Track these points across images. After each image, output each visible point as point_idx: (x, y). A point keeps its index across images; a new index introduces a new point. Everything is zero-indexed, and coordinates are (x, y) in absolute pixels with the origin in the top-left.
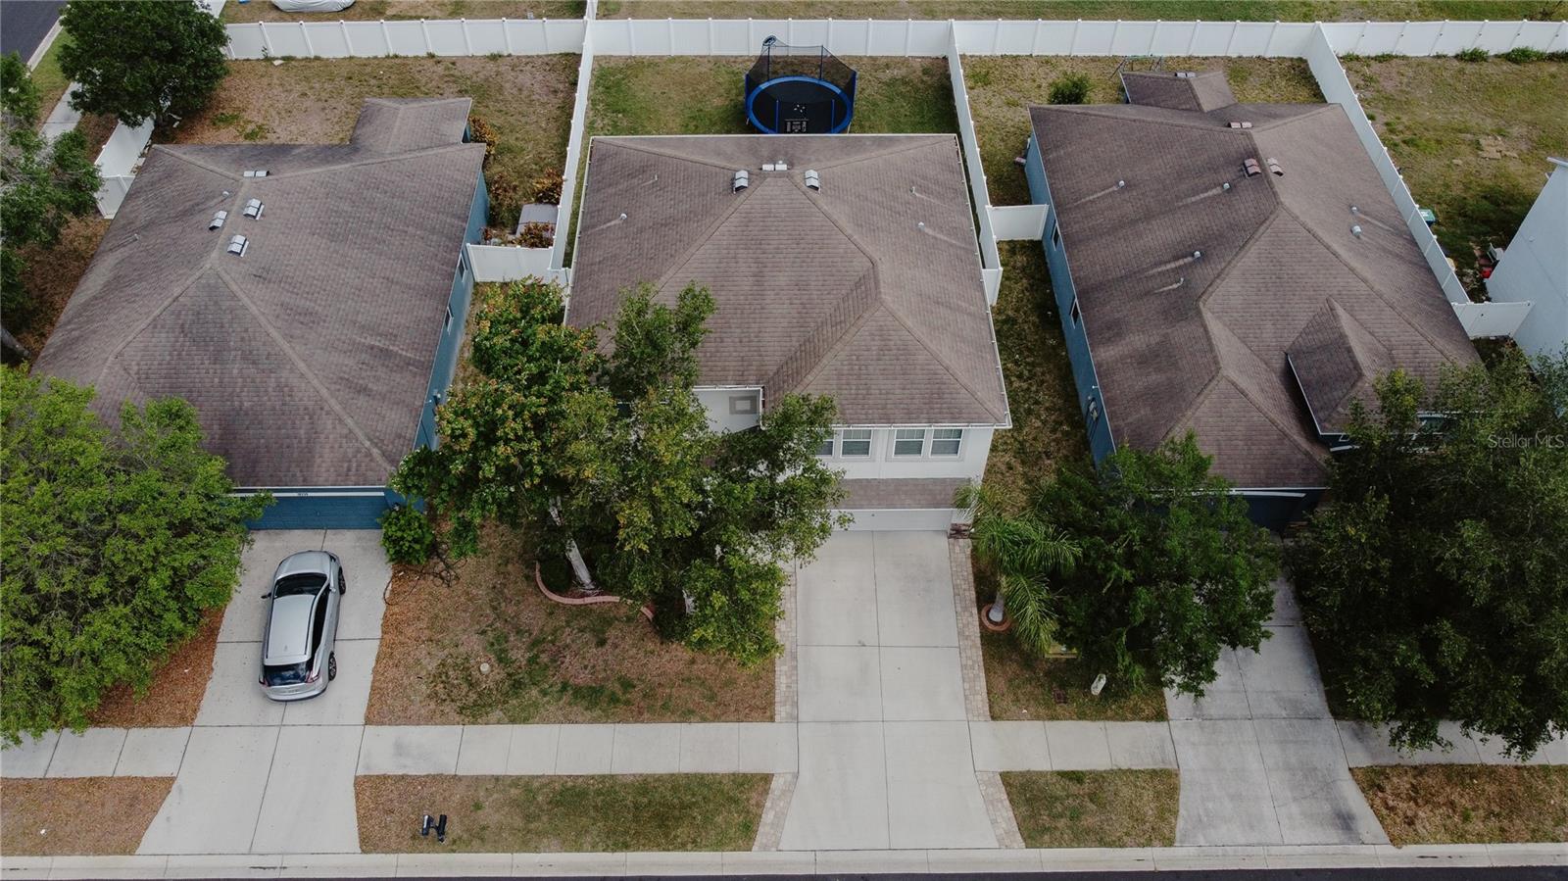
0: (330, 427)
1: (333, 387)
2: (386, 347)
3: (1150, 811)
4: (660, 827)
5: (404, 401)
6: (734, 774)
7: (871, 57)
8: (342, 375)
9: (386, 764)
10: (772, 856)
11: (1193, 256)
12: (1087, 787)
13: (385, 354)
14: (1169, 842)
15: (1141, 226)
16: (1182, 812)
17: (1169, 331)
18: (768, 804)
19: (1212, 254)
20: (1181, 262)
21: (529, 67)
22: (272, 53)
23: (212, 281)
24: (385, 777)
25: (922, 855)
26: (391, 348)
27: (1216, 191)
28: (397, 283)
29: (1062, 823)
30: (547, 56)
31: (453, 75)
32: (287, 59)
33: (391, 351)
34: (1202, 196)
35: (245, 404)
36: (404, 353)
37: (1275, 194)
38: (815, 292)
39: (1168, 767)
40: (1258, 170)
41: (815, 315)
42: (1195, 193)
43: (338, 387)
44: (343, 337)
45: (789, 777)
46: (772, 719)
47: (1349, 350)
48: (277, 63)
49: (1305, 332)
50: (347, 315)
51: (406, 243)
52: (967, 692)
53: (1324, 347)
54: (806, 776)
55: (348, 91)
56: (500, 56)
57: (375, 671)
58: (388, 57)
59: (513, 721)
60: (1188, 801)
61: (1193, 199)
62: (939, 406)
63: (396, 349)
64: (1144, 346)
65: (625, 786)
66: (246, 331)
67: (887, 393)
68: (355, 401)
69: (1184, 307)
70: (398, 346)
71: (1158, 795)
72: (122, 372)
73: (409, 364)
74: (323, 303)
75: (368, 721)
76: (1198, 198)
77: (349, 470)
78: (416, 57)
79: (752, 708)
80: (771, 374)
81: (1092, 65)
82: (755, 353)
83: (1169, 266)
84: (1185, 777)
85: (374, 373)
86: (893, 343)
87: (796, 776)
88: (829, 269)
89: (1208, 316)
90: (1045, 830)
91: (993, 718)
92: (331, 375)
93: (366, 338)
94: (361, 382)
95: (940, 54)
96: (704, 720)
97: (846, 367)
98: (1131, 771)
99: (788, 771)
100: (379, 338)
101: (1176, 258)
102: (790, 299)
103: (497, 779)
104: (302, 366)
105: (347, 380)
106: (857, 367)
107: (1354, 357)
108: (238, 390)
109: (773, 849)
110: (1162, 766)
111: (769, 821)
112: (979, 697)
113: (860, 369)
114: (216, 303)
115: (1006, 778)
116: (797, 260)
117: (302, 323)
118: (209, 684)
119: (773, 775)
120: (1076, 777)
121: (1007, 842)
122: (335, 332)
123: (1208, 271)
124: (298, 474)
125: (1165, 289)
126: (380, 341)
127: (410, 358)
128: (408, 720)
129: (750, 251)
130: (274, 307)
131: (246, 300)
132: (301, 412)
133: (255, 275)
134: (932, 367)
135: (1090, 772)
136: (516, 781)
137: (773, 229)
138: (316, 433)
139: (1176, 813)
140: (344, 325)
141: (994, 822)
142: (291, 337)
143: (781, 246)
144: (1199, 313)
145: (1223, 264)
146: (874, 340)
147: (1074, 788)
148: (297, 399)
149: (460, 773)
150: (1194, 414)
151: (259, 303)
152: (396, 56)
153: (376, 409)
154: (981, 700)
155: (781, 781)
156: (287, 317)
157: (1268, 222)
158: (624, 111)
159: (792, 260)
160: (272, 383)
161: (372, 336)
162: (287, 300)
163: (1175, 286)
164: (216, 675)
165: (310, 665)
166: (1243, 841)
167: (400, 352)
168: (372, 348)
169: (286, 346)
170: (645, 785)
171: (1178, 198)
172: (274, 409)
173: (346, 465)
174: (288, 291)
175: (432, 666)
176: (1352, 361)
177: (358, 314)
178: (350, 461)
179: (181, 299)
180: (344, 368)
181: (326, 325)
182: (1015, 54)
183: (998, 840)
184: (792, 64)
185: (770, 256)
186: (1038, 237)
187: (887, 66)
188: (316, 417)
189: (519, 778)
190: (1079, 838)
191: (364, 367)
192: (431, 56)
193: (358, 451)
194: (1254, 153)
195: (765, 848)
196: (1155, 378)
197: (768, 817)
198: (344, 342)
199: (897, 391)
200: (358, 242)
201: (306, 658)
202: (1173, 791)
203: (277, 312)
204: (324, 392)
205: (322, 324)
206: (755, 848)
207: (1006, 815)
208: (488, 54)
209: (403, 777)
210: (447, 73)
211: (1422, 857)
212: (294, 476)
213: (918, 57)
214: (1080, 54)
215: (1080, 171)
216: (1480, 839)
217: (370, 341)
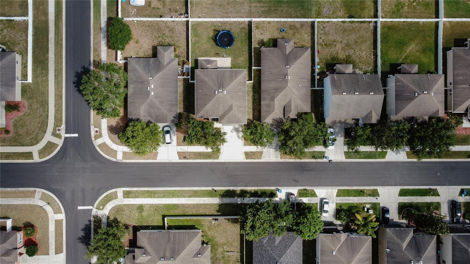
1: (168, 112)
2: (172, 103)
3: (259, 156)
4: (209, 157)
5: (176, 111)
9: (180, 151)
10: (220, 160)
11: (276, 90)
14: (260, 159)
15: (271, 82)
17: (270, 102)
19: (278, 91)
20: (274, 91)
23: (151, 100)
24: (180, 152)
25: (235, 160)
27: (281, 80)
29: (250, 157)
30: (182, 21)
31: (167, 26)
32: (137, 21)
34: (279, 80)
36: (174, 103)
37: (288, 84)
38: (225, 107)
40: (287, 79)
41: (225, 109)
45: (222, 152)
47: (291, 107)
48: (135, 22)
49: (287, 103)
51: (171, 84)
52: (242, 143)
53: (289, 105)
54: (224, 152)
56: (174, 21)
57: (177, 140)
58: (154, 21)
59: (192, 145)
60: (263, 155)
62: (239, 121)
64: (268, 103)
66: (156, 105)
69: (273, 99)
71: (260, 154)
72: (144, 111)
73: (175, 105)
74: (164, 99)
75: (177, 146)
78: (159, 21)
80: (220, 116)
82: (218, 114)
84: (264, 152)
85: (172, 108)
86: (234, 115)
88: (227, 104)
89: (275, 101)
90: (248, 158)
91: (244, 146)
92: (167, 110)
97: (228, 117)
98: (258, 152)
102: (222, 108)
103: (192, 152)
105: (169, 110)
108: (157, 112)
110: (261, 151)
113: (230, 117)
114: (152, 103)
115: (245, 152)
116: (223, 103)
117: (162, 103)
119: (220, 152)
120: (252, 152)
121: (244, 159)
123: (277, 94)
125: (271, 95)
128: (181, 146)
129: (217, 102)
130: (159, 102)
132: (165, 115)
133: (155, 97)
135: (254, 152)
136: (194, 152)
137: (220, 99)
138: (167, 117)
140: (167, 101)
142: (162, 106)
143: (221, 101)
145: (279, 94)
146: (232, 114)
147: (252, 153)
149: (188, 151)
150: (270, 116)
151: (156, 101)
152: (156, 21)
157: (286, 88)
158: (197, 36)
162: (160, 100)
163: (273, 95)
166: (268, 159)
170: (207, 153)
171: (276, 79)
176: (291, 109)
177: (168, 99)
179: (148, 102)
180: (168, 108)
181: (165, 102)
190: (251, 159)
191: (170, 107)
194: (287, 75)
196: (267, 109)
197: (220, 156)
198: (167, 104)
200: (165, 86)
201: (170, 140)
207: (244, 156)
209: (182, 152)
211: (285, 161)
213: (247, 21)
216: (292, 159)
217: (170, 103)
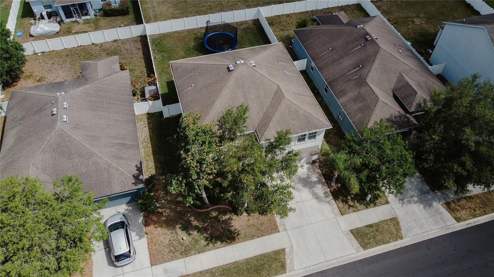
0: (114, 172)
1: (112, 159)
2: (123, 142)
3: (394, 231)
4: (257, 273)
5: (135, 159)
6: (273, 251)
7: (236, 22)
8: (113, 154)
11: (359, 67)
12: (374, 229)
13: (124, 145)
14: (402, 238)
15: (341, 61)
16: (402, 228)
17: (360, 90)
18: (287, 258)
19: (365, 65)
20: (356, 69)
21: (128, 42)
22: (37, 51)
23: (60, 133)
25: (336, 261)
26: (124, 142)
27: (360, 47)
28: (118, 121)
29: (371, 240)
30: (133, 38)
31: (103, 49)
32: (43, 53)
33: (125, 143)
34: (356, 49)
35: (83, 171)
36: (129, 143)
37: (378, 45)
38: (263, 98)
39: (394, 217)
40: (371, 39)
41: (265, 105)
42: (354, 48)
43: (113, 159)
44: (109, 142)
45: (290, 248)
46: (279, 232)
47: (411, 86)
48: (39, 54)
49: (397, 83)
50: (107, 135)
51: (116, 107)
52: (332, 209)
53: (403, 87)
54: (295, 246)
55: (68, 60)
56: (117, 40)
57: (148, 248)
58: (78, 46)
59: (199, 253)
60: (403, 225)
61: (354, 50)
62: (310, 125)
63: (126, 142)
64: (353, 96)
65: (241, 264)
66: (77, 147)
67: (294, 125)
68: (120, 162)
69: (362, 82)
70: (126, 141)
71: (394, 225)
72: (36, 169)
73: (132, 146)
74: (98, 132)
75: (152, 265)
76: (355, 50)
77: (125, 185)
78: (88, 45)
79: (272, 230)
80: (257, 126)
81: (301, 15)
82: (250, 121)
83: (353, 71)
84: (400, 219)
85: (122, 152)
86: (291, 109)
87: (292, 247)
88: (265, 90)
89: (369, 83)
90: (368, 244)
91: (342, 215)
92: (110, 155)
93: (116, 141)
94: (119, 155)
95: (256, 18)
96: (258, 237)
97: (280, 119)
98: (385, 220)
99: (289, 246)
100: (120, 140)
101: (354, 68)
102: (256, 102)
103: (201, 272)
104: (100, 154)
105: (115, 156)
106: (283, 119)
107: (413, 88)
108: (79, 167)
109: (293, 271)
110: (393, 217)
111: (289, 263)
112: (336, 210)
113: (284, 119)
114: (64, 140)
115: (351, 231)
116: (255, 89)
117: (94, 140)
118: (93, 267)
119: (285, 248)
120: (370, 226)
121: (358, 250)
122: (105, 141)
123: (365, 70)
124: (108, 190)
125: (354, 78)
126: (120, 141)
127: (131, 144)
128: (165, 261)
129: (240, 89)
130: (84, 137)
131: (74, 136)
132: (103, 170)
133: (74, 128)
134: (305, 114)
135: (374, 224)
137: (246, 81)
138: (110, 175)
139: (400, 229)
140: (107, 138)
141: (353, 245)
142: (93, 146)
143: (249, 86)
144: (367, 83)
145: (369, 68)
146: (286, 109)
147: (371, 229)
148: (101, 165)
149: (188, 273)
150: (375, 113)
151: (78, 136)
152: (81, 46)
153: (127, 163)
154: (337, 210)
155: (288, 249)
156: (89, 139)
157: (378, 53)
158: (164, 51)
159: (254, 90)
160: (91, 162)
161: (117, 139)
162: (87, 134)
163: (357, 77)
164: (94, 263)
165: (130, 251)
166: (421, 232)
167: (128, 143)
168: (119, 143)
169: (92, 149)
170: (248, 261)
171: (349, 51)
172: (93, 171)
173: (123, 184)
174: (86, 131)
175: (167, 242)
176: (413, 89)
177: (110, 134)
178: (124, 182)
179: (51, 141)
180: (113, 152)
181: (102, 139)
182: (278, 15)
183: (356, 250)
184: (212, 28)
185: (247, 90)
186: (304, 69)
187: (242, 24)
188: (109, 170)
189: (208, 270)
190: (378, 243)
191: (119, 150)
192: (93, 44)
193: (126, 178)
194: (368, 34)
195: (290, 271)
196: (360, 105)
197: (288, 261)
198: (110, 144)
199: (297, 123)
200: (102, 110)
201: (128, 250)
202: (398, 223)
203: (85, 138)
204: (109, 161)
205: (100, 139)
206: (287, 272)
207: (355, 242)
208: (113, 40)
210: (101, 48)
211: (467, 224)
212: (106, 191)
213: (250, 20)
214: (297, 12)
215: (315, 47)
216: (480, 215)
217: (117, 141)
